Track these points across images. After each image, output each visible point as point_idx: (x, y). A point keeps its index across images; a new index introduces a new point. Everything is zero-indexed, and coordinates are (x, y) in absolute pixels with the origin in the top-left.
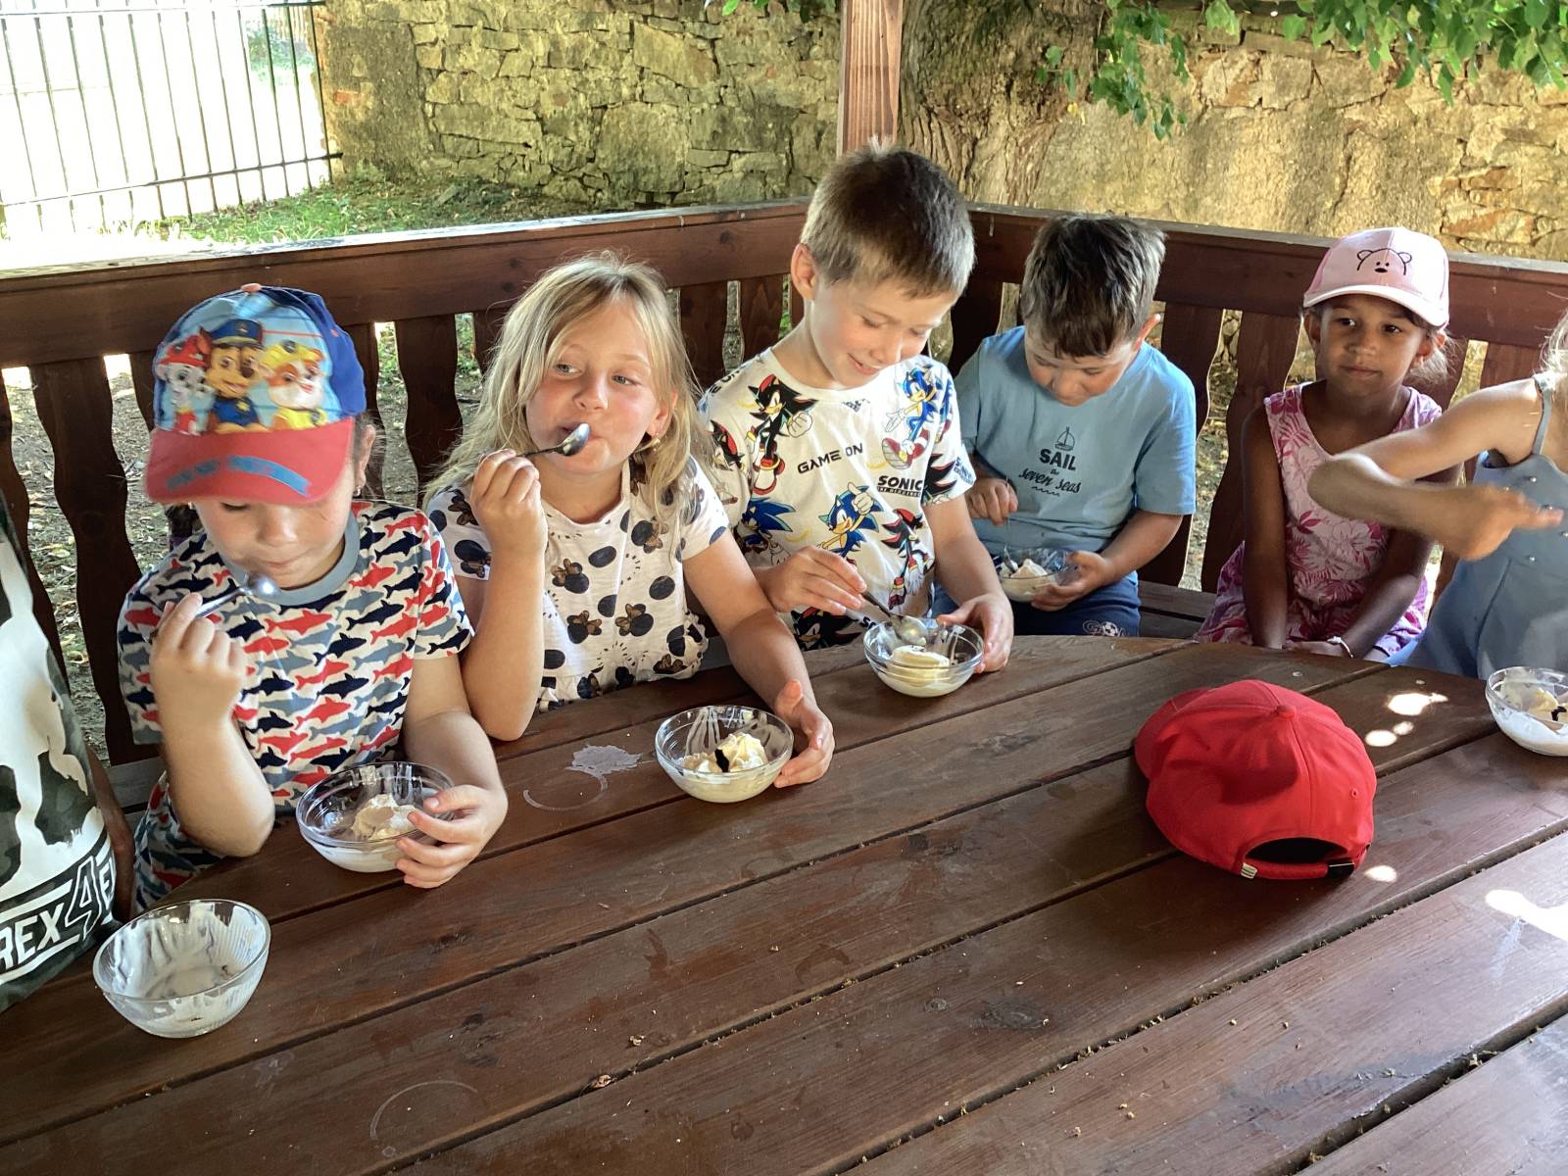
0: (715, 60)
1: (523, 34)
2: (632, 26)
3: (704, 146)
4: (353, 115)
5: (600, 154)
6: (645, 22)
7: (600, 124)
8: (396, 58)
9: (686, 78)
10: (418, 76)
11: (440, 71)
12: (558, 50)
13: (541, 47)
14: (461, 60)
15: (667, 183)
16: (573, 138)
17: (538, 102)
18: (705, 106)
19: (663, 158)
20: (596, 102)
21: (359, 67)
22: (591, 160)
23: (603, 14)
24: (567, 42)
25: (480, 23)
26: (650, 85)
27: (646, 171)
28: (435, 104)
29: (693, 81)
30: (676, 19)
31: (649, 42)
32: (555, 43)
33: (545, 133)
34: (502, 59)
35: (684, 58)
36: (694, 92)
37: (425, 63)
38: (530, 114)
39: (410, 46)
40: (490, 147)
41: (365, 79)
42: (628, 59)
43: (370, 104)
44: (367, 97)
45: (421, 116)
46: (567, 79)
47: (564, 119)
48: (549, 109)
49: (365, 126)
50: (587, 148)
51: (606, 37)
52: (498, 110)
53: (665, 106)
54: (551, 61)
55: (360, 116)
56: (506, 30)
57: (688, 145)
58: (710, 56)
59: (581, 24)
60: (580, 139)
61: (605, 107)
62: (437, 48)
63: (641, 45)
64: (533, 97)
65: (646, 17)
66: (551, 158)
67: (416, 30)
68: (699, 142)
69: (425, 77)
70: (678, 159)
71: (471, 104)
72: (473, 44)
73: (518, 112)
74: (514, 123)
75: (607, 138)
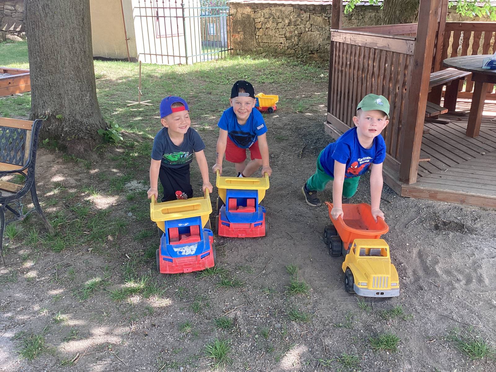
0: (329, 21)
1: (283, 19)
2: (310, 16)
3: (325, 39)
4: (237, 40)
5: (300, 43)
6: (313, 15)
7: (300, 37)
8: (250, 26)
9: (322, 25)
10: (255, 30)
11: (260, 28)
12: (291, 22)
13: (287, 21)
14: (267, 25)
15: (316, 48)
16: (293, 40)
17: (285, 33)
18: (326, 31)
19: (315, 43)
20: (300, 32)
21: (240, 29)
22: (297, 45)
23: (303, 13)
24: (293, 20)
25: (272, 17)
26: (313, 27)
27: (311, 46)
28: (258, 36)
29: (324, 26)
30: (320, 13)
31: (314, 19)
32: (290, 20)
33: (286, 40)
34: (277, 24)
35: (322, 21)
36: (324, 29)
37: (257, 27)
38: (283, 36)
39: (254, 23)
40: (272, 44)
41: (241, 31)
42: (308, 22)
43: (242, 37)
44: (241, 35)
45: (255, 39)
46: (293, 28)
47: (292, 37)
48: (288, 35)
49: (240, 42)
50: (297, 42)
51: (303, 18)
52: (275, 36)
53: (317, 32)
54: (289, 24)
55: (239, 40)
56: (278, 18)
57: (321, 40)
58: (328, 20)
59: (297, 16)
60: (295, 41)
61: (301, 33)
62: (261, 23)
63: (312, 19)
64: (284, 32)
65: (313, 13)
66: (288, 45)
67: (255, 20)
68: (324, 39)
69: (256, 30)
70: (319, 43)
71: (268, 35)
72: (270, 22)
73: (280, 36)
74: (279, 38)
75: (302, 40)
